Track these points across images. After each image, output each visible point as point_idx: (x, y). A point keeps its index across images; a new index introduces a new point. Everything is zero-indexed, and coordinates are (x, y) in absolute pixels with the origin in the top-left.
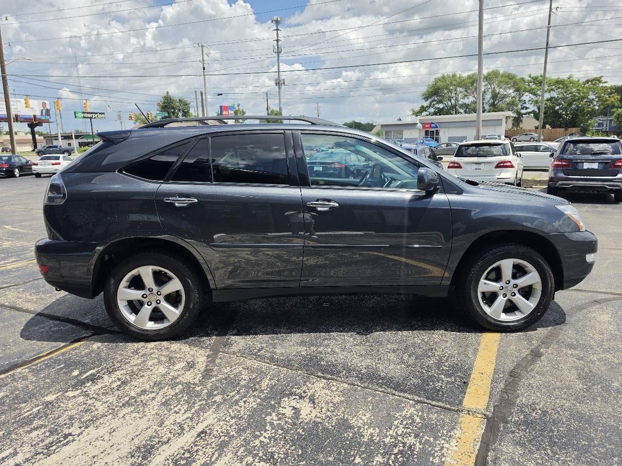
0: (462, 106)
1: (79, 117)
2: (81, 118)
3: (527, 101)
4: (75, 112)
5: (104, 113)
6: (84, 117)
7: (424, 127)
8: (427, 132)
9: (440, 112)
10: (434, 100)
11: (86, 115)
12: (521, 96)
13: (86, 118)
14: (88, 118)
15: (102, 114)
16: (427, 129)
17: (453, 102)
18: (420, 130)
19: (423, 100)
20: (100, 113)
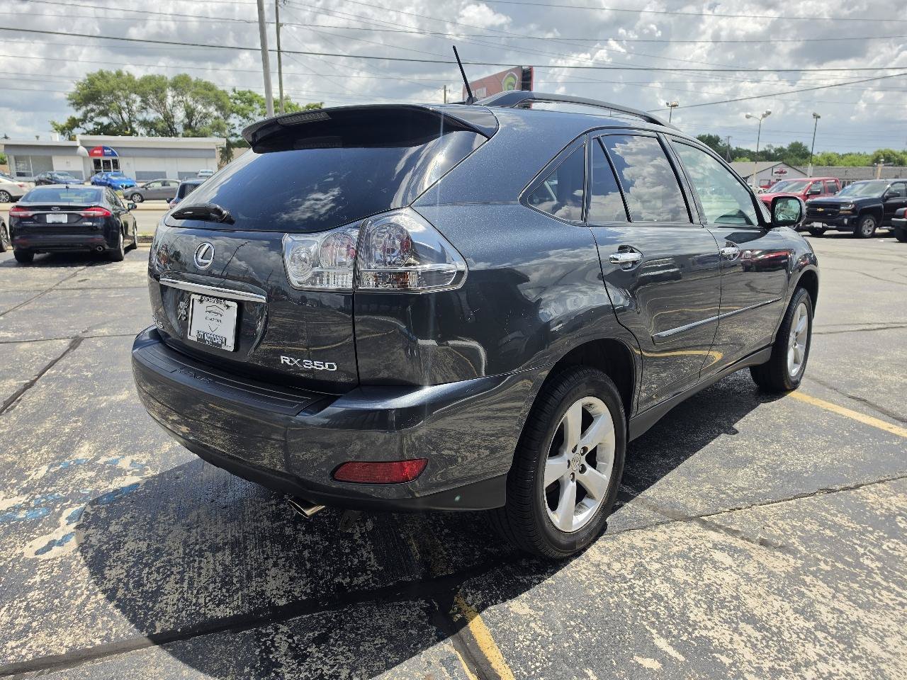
0: (144, 123)
3: (237, 125)
7: (91, 154)
8: (97, 163)
9: (105, 130)
10: (92, 110)
12: (227, 117)
16: (97, 158)
17: (125, 116)
18: (84, 158)
19: (71, 108)
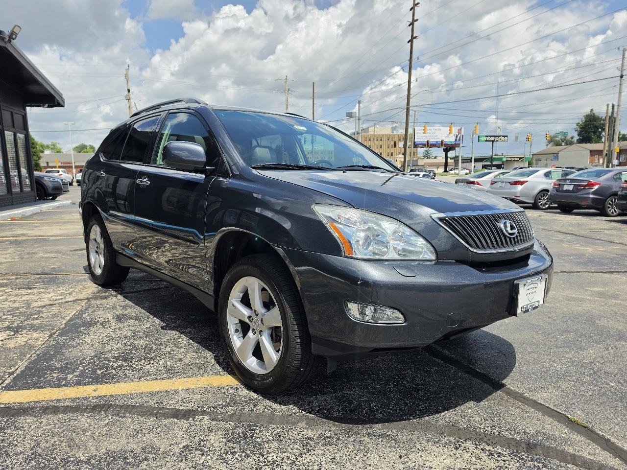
1: (482, 141)
2: (483, 141)
4: (479, 136)
5: (507, 136)
6: (486, 141)
11: (489, 138)
13: (488, 141)
14: (490, 141)
15: (504, 136)
20: (503, 136)
